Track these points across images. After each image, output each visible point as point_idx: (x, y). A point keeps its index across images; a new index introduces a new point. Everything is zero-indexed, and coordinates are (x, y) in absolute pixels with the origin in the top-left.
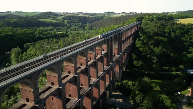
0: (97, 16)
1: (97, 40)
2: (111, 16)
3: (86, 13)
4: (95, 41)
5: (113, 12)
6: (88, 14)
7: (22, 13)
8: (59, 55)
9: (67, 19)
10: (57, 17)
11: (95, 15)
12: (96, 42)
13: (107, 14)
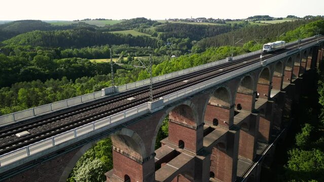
0: (230, 25)
1: (263, 59)
2: (260, 24)
3: (211, 19)
4: (259, 61)
5: (267, 16)
6: (213, 20)
7: (105, 21)
8: (151, 93)
9: (165, 30)
10: (149, 27)
11: (226, 22)
12: (262, 63)
13: (254, 21)
